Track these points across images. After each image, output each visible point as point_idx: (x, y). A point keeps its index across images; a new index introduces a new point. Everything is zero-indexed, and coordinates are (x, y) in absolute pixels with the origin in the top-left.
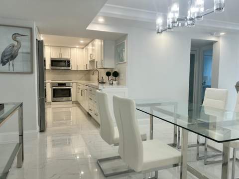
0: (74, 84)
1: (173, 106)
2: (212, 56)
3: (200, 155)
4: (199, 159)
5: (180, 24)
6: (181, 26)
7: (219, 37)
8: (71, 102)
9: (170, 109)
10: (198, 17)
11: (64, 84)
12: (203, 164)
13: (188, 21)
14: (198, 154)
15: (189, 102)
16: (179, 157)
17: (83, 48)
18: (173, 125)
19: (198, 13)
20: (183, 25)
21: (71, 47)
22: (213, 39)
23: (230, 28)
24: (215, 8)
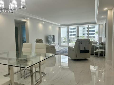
1: (7, 54)
2: (25, 28)
3: (22, 75)
4: (22, 77)
5: (5, 11)
6: (6, 12)
7: (27, 20)
9: (5, 56)
10: (14, 9)
12: (24, 79)
13: (10, 11)
14: (21, 75)
15: (16, 51)
16: (9, 81)
18: (8, 66)
19: (14, 7)
20: (7, 12)
22: (25, 20)
23: (31, 17)
24: (22, 7)
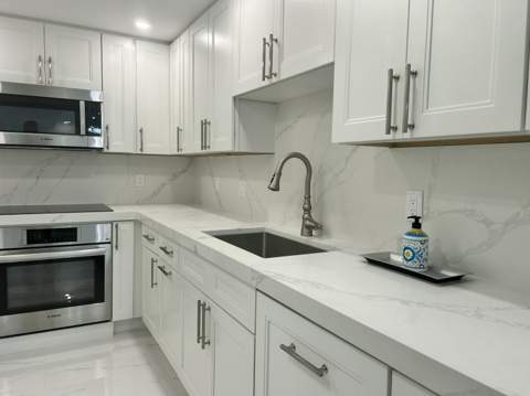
0: (126, 231)
8: (107, 329)
11: (68, 235)
17: (169, 43)
21: (103, 32)
